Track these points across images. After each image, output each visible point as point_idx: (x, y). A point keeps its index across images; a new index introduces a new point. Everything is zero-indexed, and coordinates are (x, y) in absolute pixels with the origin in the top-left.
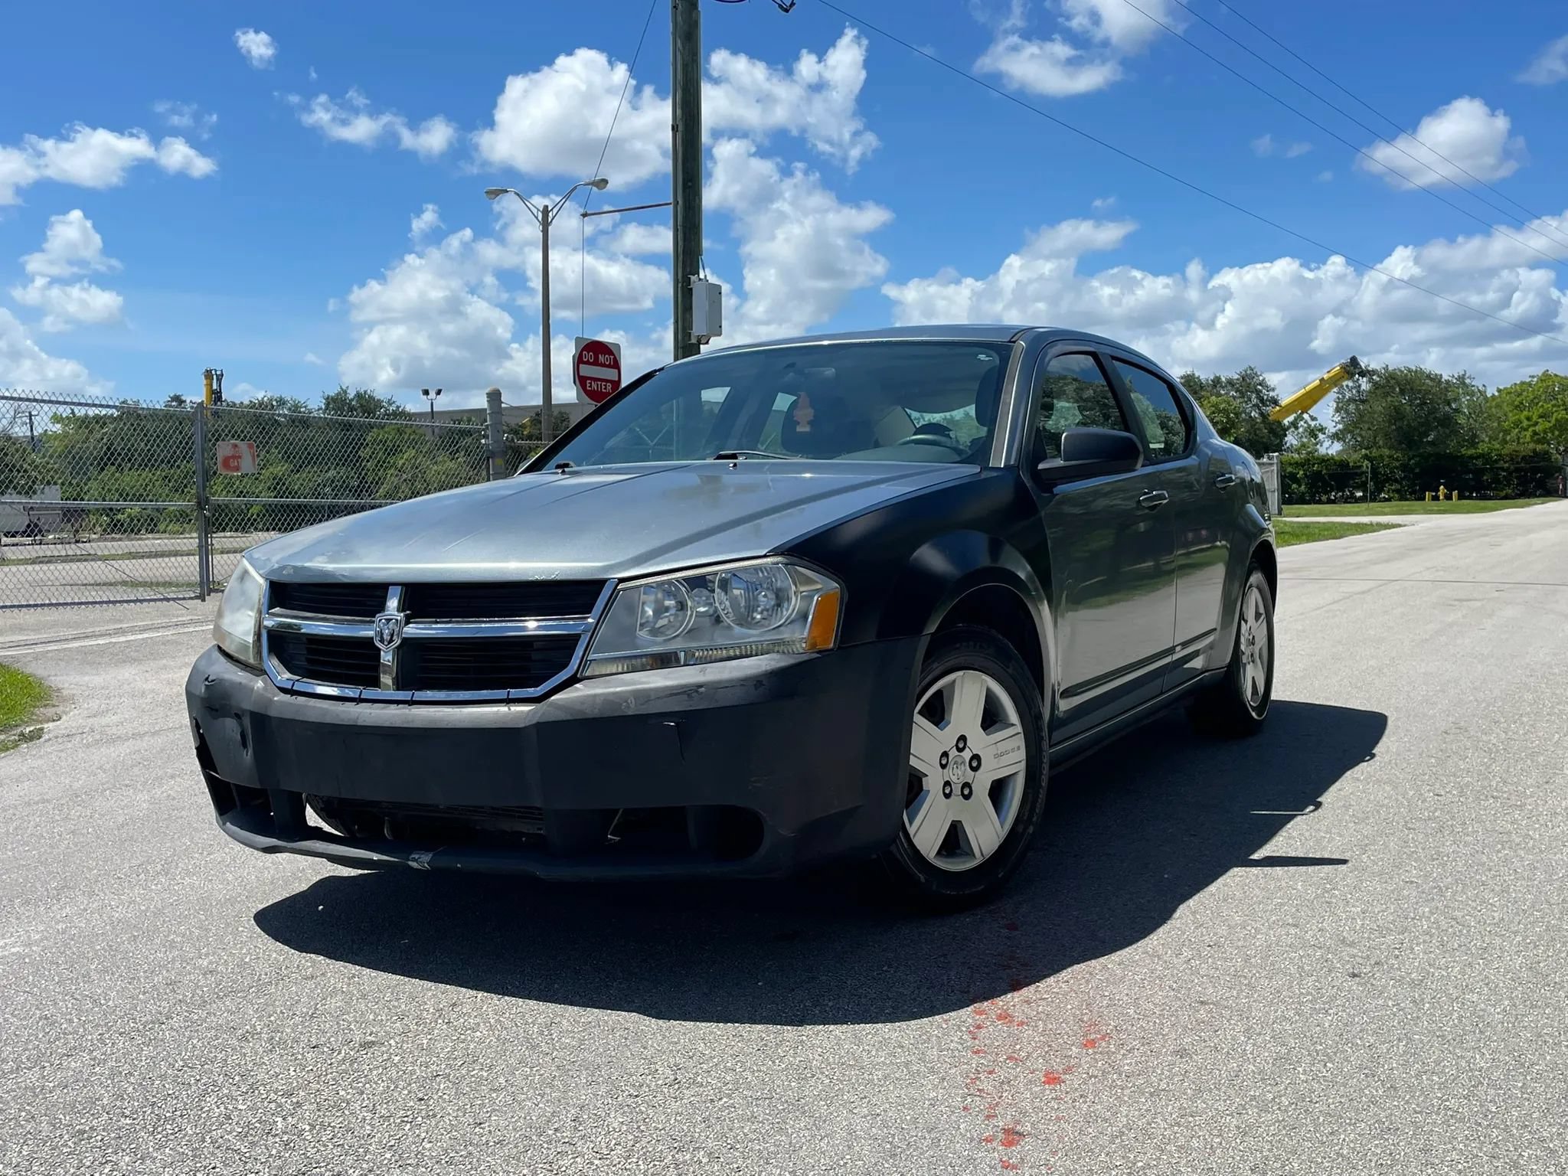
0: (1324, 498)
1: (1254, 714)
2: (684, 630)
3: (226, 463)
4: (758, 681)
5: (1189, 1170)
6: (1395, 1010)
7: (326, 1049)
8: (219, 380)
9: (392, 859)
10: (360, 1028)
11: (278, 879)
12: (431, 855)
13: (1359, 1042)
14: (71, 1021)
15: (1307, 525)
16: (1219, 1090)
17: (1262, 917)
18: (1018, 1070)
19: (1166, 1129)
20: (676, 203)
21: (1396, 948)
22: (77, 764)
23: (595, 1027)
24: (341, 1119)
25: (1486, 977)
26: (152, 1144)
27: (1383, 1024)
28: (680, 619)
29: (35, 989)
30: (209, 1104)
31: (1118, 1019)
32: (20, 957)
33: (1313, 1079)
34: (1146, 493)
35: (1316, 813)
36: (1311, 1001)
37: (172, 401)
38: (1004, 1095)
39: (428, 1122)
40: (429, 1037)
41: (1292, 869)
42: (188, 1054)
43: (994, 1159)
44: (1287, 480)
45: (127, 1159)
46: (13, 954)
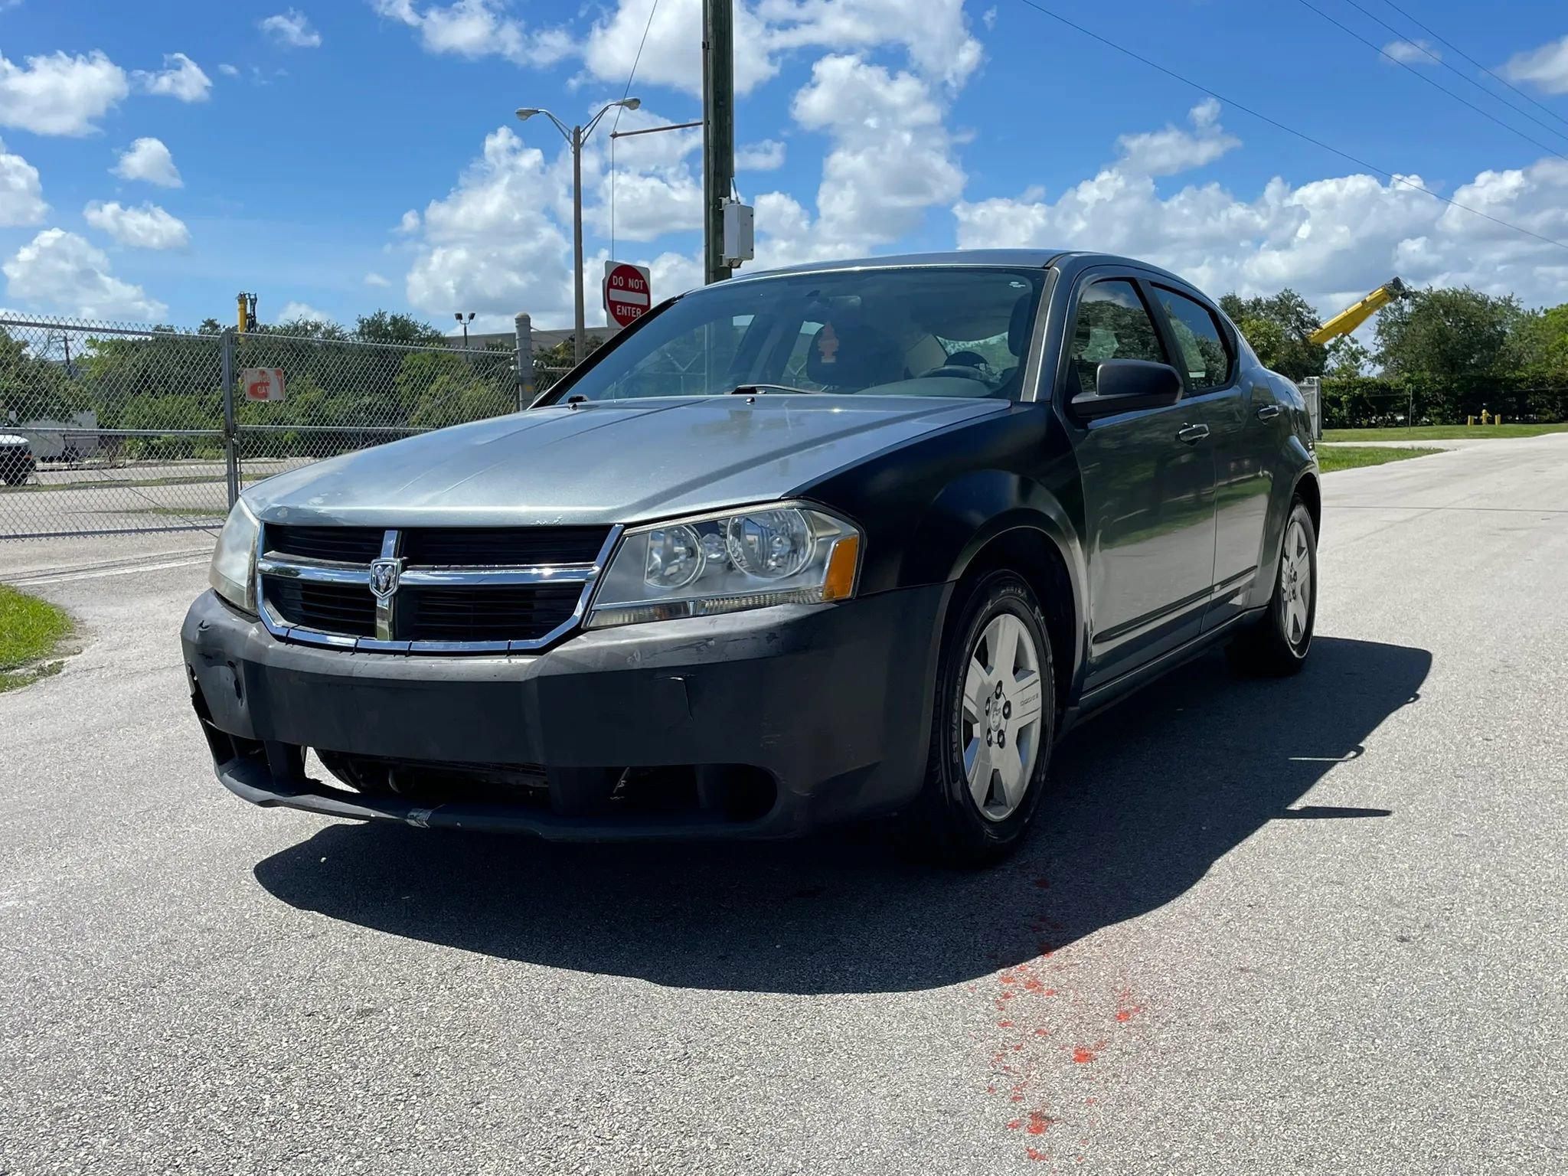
0: (1365, 422)
1: (1295, 653)
2: (694, 578)
3: (254, 389)
4: (771, 633)
5: (1229, 1161)
6: (1446, 979)
7: (321, 1018)
8: (253, 304)
9: (390, 817)
10: (358, 993)
11: (286, 827)
12: (430, 813)
13: (1409, 1014)
14: (59, 984)
15: (1347, 450)
16: (1261, 1069)
17: (1305, 874)
18: (1047, 1045)
19: (1204, 1114)
20: (707, 123)
21: (1447, 909)
22: (93, 701)
23: (603, 994)
24: (332, 1097)
25: (1543, 942)
26: (132, 1124)
27: (1435, 995)
28: (690, 566)
29: (26, 948)
30: (195, 1079)
31: (1154, 987)
32: (15, 910)
33: (1361, 1057)
34: (1185, 427)
35: (1359, 758)
36: (1358, 969)
37: (205, 327)
38: (1033, 1073)
39: (423, 1101)
40: (430, 1004)
41: (1336, 821)
42: (178, 1022)
43: (1019, 1147)
44: (1328, 403)
45: (104, 1141)
46: (8, 908)
